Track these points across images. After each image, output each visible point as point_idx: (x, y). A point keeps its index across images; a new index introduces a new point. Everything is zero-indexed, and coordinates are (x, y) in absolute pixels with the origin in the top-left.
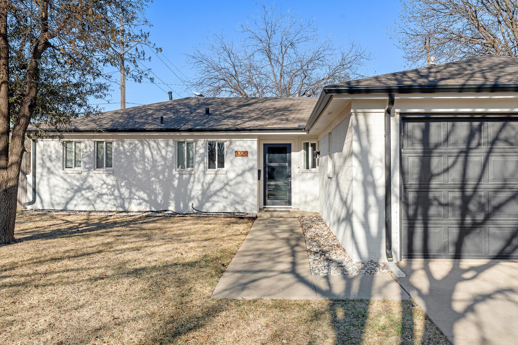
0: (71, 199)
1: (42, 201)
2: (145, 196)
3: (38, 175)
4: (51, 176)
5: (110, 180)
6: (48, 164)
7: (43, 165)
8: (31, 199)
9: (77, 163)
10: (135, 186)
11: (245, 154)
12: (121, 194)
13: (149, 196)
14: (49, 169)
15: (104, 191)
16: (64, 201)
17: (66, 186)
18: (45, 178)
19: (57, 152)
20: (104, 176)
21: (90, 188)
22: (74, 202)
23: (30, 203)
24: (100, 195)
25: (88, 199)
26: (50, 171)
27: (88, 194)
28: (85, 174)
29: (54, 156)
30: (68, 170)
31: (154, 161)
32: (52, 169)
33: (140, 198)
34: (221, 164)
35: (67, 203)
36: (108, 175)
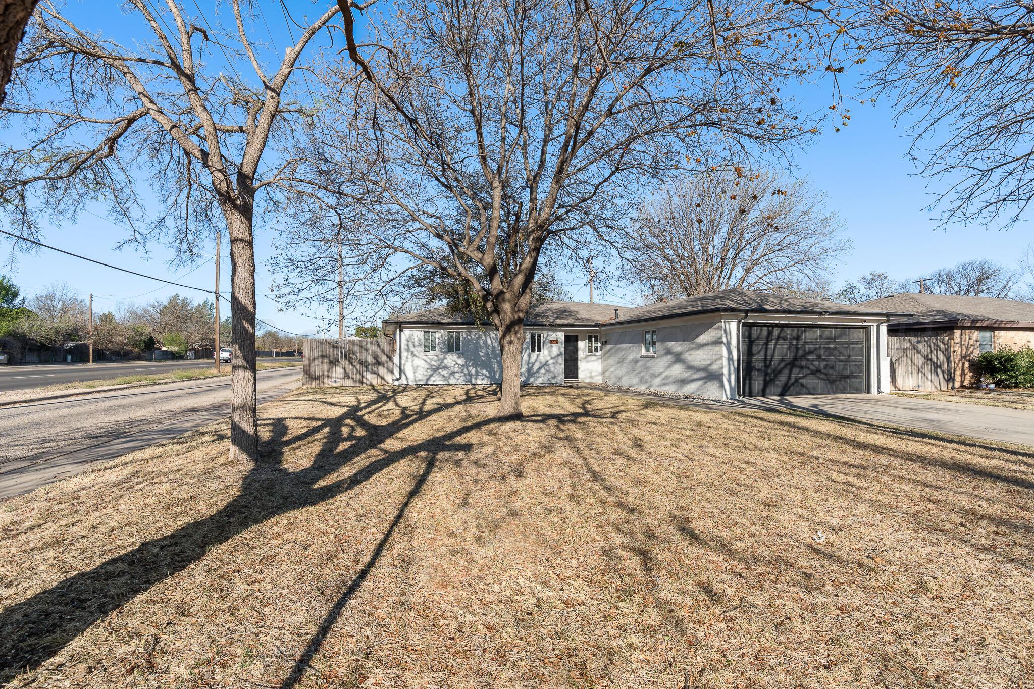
0: (431, 375)
1: (407, 379)
2: (487, 373)
3: (404, 358)
4: (415, 359)
5: (461, 361)
6: (412, 349)
7: (408, 350)
8: (398, 376)
9: (433, 348)
10: (479, 366)
11: (557, 342)
12: (469, 372)
13: (490, 373)
14: (412, 353)
15: (456, 370)
16: (425, 378)
17: (427, 366)
18: (410, 360)
19: (419, 340)
20: (455, 358)
21: (446, 368)
22: (432, 379)
23: (397, 379)
24: (453, 373)
25: (444, 376)
26: (413, 355)
27: (444, 372)
28: (442, 357)
29: (416, 343)
30: (427, 354)
31: (494, 347)
32: (415, 353)
33: (483, 374)
34: (539, 350)
35: (428, 379)
36: (459, 357)
